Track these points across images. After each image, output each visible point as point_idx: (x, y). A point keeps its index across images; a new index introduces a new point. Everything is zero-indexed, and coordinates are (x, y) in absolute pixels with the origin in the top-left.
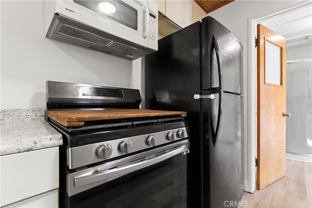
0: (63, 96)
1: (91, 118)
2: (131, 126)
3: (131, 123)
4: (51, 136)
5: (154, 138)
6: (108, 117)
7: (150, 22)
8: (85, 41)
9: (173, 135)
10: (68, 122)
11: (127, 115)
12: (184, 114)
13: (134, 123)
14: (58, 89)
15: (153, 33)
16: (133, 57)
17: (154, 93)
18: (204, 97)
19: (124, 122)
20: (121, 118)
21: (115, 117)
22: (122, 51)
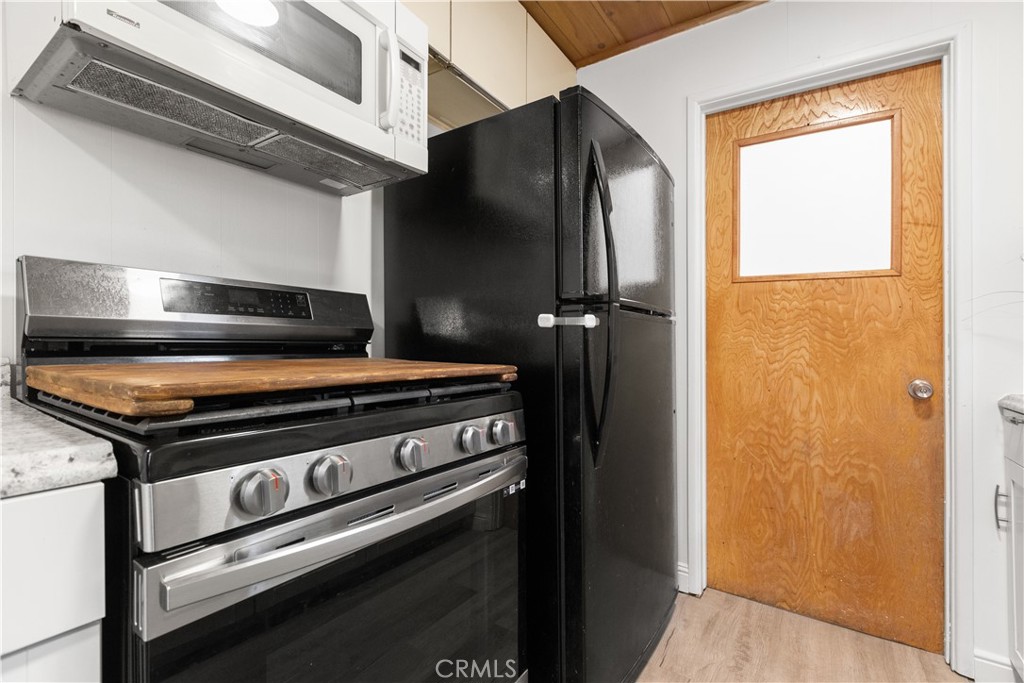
0: (90, 312)
1: (217, 388)
2: (347, 409)
3: (346, 402)
4: (71, 450)
5: (421, 444)
6: (274, 383)
7: (402, 80)
8: (172, 121)
9: (475, 434)
10: (138, 399)
11: (334, 376)
12: (509, 373)
13: (358, 401)
14: (68, 288)
15: (413, 117)
16: (343, 186)
17: (414, 308)
18: (568, 321)
19: (323, 399)
20: (314, 385)
21: (295, 383)
22: (307, 165)
